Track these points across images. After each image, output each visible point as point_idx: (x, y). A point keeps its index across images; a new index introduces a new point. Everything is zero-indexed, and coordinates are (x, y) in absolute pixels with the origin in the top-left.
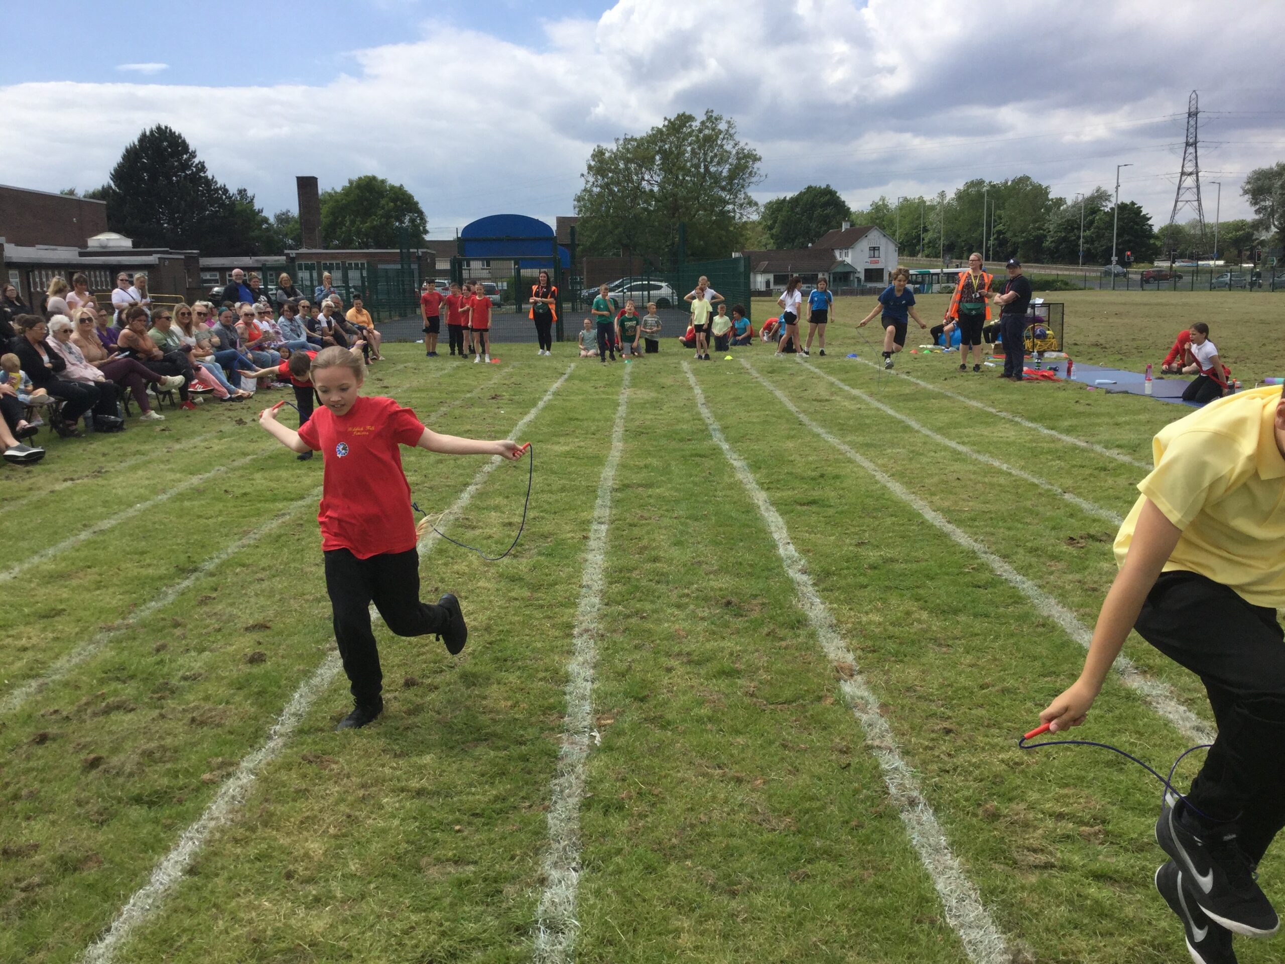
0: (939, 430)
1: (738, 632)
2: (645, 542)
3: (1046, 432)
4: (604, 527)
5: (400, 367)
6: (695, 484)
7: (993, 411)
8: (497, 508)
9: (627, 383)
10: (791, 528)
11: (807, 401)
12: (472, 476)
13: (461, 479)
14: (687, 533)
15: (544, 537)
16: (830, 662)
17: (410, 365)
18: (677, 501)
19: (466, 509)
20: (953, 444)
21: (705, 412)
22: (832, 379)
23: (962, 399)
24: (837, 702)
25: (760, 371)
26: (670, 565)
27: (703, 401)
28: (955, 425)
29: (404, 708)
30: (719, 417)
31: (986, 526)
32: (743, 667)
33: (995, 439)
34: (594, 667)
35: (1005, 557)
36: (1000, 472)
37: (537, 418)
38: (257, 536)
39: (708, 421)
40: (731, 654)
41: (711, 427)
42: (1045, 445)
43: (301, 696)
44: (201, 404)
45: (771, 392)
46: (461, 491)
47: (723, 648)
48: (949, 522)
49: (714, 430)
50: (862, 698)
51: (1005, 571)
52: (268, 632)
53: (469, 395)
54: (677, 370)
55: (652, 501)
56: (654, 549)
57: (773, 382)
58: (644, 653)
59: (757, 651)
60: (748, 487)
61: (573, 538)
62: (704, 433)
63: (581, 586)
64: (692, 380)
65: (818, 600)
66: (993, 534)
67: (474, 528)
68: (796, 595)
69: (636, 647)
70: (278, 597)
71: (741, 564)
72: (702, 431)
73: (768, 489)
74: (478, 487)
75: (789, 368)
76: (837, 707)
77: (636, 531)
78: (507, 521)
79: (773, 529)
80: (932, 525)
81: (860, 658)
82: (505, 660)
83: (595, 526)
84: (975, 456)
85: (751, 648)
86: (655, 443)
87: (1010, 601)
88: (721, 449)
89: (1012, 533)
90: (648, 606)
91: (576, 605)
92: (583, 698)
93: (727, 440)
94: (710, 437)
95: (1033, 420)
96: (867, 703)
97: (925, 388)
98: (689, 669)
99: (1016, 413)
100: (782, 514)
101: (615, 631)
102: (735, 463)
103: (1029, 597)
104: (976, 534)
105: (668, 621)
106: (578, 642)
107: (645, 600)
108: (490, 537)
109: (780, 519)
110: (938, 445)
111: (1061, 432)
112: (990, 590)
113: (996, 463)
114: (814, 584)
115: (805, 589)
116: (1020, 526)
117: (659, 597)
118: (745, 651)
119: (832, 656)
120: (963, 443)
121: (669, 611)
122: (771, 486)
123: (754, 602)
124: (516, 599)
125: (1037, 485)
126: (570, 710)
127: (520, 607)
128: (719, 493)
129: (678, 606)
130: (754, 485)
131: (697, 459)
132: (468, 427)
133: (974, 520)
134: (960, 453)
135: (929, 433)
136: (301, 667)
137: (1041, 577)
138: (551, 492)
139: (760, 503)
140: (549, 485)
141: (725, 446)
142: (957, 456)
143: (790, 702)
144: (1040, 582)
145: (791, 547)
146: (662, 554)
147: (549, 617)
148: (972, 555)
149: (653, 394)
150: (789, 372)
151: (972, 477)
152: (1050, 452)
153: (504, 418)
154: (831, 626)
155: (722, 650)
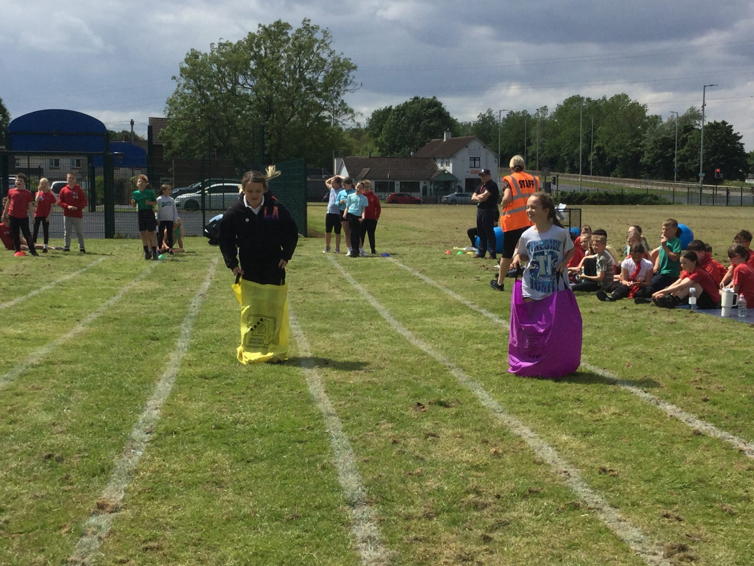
9: (143, 276)
10: (173, 396)
16: (99, 500)
18: (84, 375)
20: (402, 330)
21: (196, 302)
22: (347, 275)
23: (450, 293)
26: (22, 426)
27: (204, 292)
30: (204, 306)
33: (446, 327)
36: (417, 352)
39: (191, 310)
41: (188, 315)
42: (485, 331)
49: (191, 317)
51: (335, 429)
55: (60, 375)
60: (170, 363)
65: (140, 453)
68: (121, 450)
72: (178, 318)
73: (188, 365)
79: (153, 397)
80: (308, 394)
84: (411, 340)
88: (178, 333)
97: (425, 284)
100: (177, 385)
102: (180, 345)
103: (334, 449)
104: (340, 400)
109: (169, 389)
110: (388, 330)
113: (423, 346)
115: (135, 445)
119: (105, 495)
120: (412, 330)
122: (193, 363)
123: (77, 456)
125: (437, 363)
130: (177, 362)
131: (147, 341)
134: (400, 338)
135: (391, 321)
139: (165, 377)
141: (186, 331)
142: (394, 340)
145: (156, 412)
146: (24, 417)
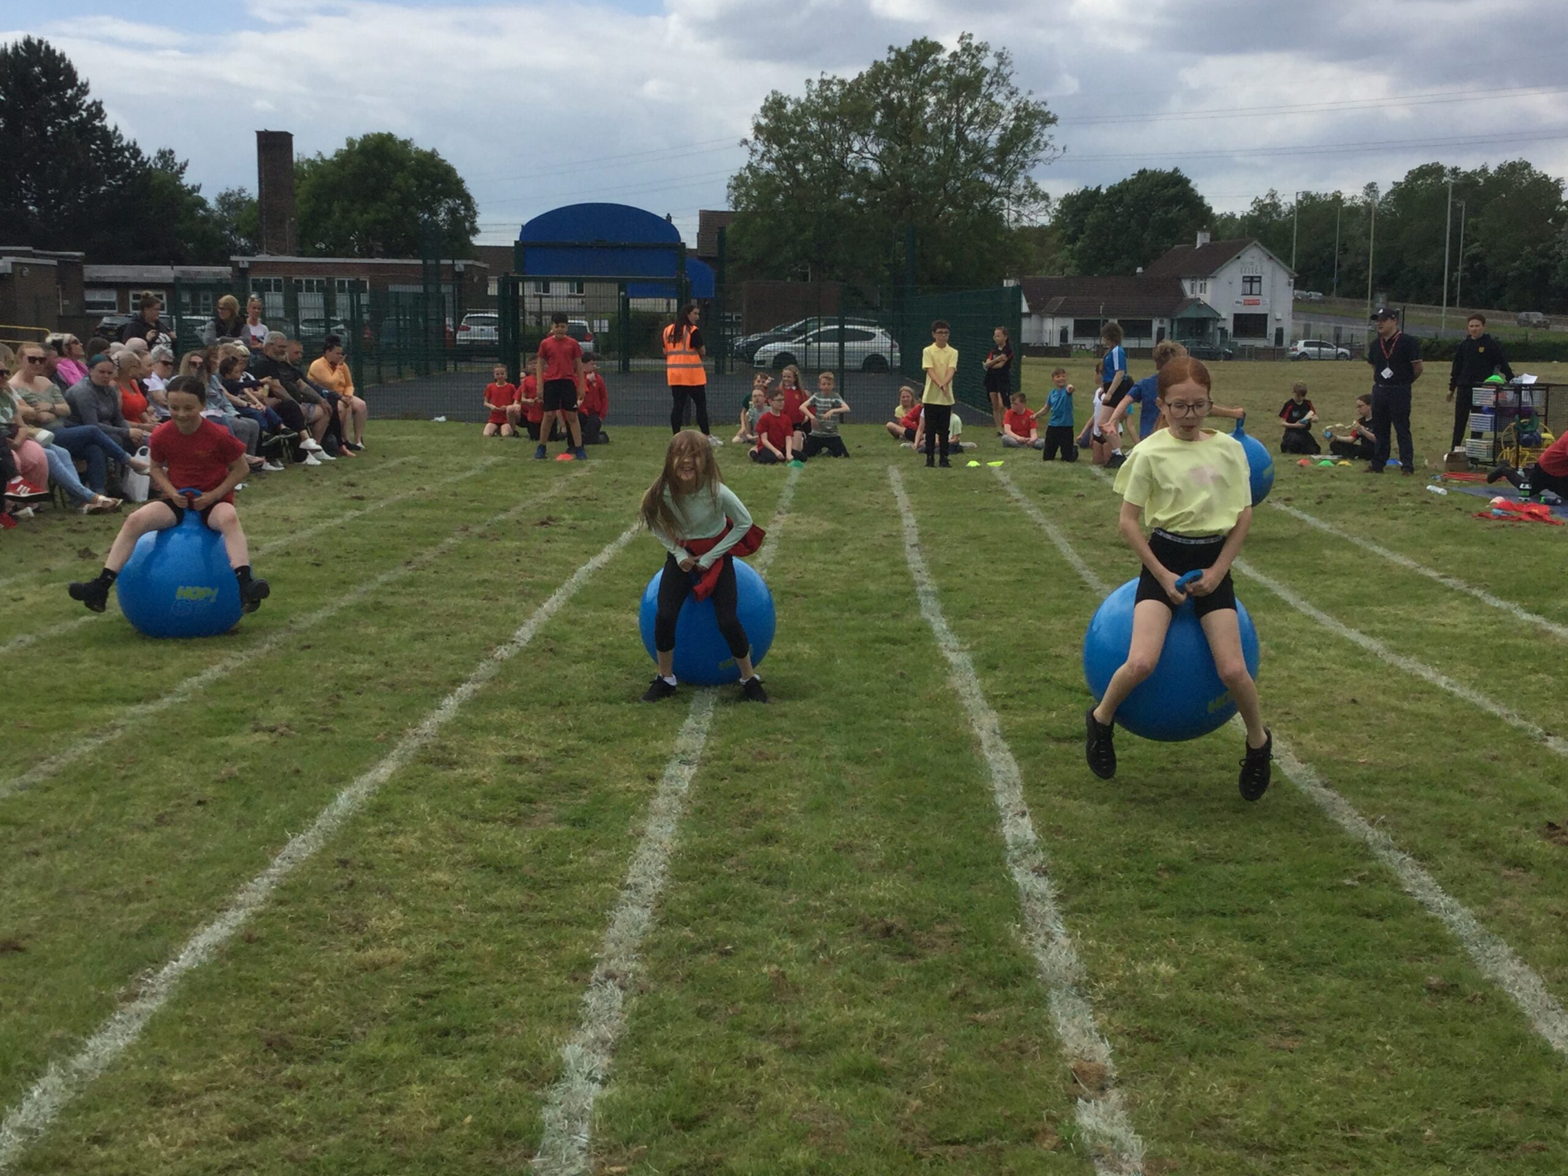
0: (1330, 607)
1: (896, 991)
2: (757, 804)
3: (1527, 617)
4: (688, 772)
5: (394, 463)
6: (870, 694)
7: (1432, 574)
8: (502, 729)
9: (787, 503)
10: (1031, 784)
11: (1098, 544)
12: (470, 667)
13: (450, 671)
14: (841, 787)
15: (576, 786)
16: (1063, 1059)
17: (411, 458)
18: (832, 727)
19: (444, 727)
20: (1353, 635)
21: (915, 561)
23: (1379, 550)
24: (1063, 1146)
25: (1025, 489)
26: (795, 849)
27: (915, 539)
28: (1359, 599)
29: (231, 1126)
30: (937, 570)
31: (1396, 795)
32: (895, 1062)
33: (1432, 629)
34: (613, 1052)
35: (1423, 857)
36: (1432, 690)
37: (613, 562)
38: (53, 768)
39: (917, 577)
40: (878, 1035)
41: (920, 589)
42: (1521, 642)
43: (44, 1092)
44: (29, 518)
45: (1039, 529)
46: (444, 694)
47: (864, 1021)
48: (1326, 786)
49: (926, 593)
50: (1113, 1139)
51: (1421, 886)
52: (20, 957)
53: (502, 517)
54: (880, 483)
55: (785, 724)
56: (773, 817)
57: (1046, 509)
58: (713, 1027)
59: (929, 1030)
60: (966, 703)
61: (628, 789)
62: (908, 597)
63: (624, 887)
64: (903, 502)
65: (1059, 929)
66: (1406, 812)
67: (452, 765)
68: (1019, 918)
69: (700, 1013)
70: (55, 890)
71: (927, 852)
72: (906, 595)
73: (1005, 707)
74: (478, 686)
75: (1078, 486)
76: (1064, 1155)
77: (745, 782)
78: (513, 753)
79: (998, 786)
80: (1294, 789)
81: (1122, 1052)
82: (446, 1033)
83: (672, 769)
84: (1390, 658)
85: (918, 1024)
86: (816, 614)
87: (1424, 946)
88: (930, 630)
89: (1443, 810)
90: (741, 930)
91: (604, 923)
92: (580, 1115)
93: (944, 613)
94: (918, 604)
95: (1502, 594)
96: (1121, 1148)
97: (1314, 530)
98: (791, 1065)
99: (1472, 582)
100: (1020, 756)
101: (668, 978)
102: (953, 658)
103: (1460, 941)
104: (1374, 809)
105: (770, 962)
106: (591, 998)
107: (738, 919)
108: (476, 783)
109: (1015, 768)
110: (1325, 635)
111: (1552, 619)
112: (1390, 923)
113: (1428, 674)
114: (1060, 899)
115: (1038, 908)
116: (1455, 796)
117: (762, 913)
118: (906, 1030)
119: (1070, 1047)
120: (1372, 634)
121: (776, 941)
122: (1010, 702)
123: (940, 929)
124: (496, 908)
125: (1500, 719)
126: (546, 1141)
127: (498, 925)
128: (911, 714)
129: (796, 934)
130: (979, 701)
131: (886, 646)
132: (486, 575)
133: (1375, 782)
134: (1363, 652)
135: (1313, 612)
136: (59, 1032)
137: (1486, 902)
138: (608, 701)
139: (983, 735)
140: (606, 687)
141: (939, 625)
142: (1356, 657)
143: (971, 1140)
144: (1484, 910)
145: (1026, 821)
146: (784, 827)
147: (551, 946)
148: (1364, 852)
149: (828, 526)
150: (1075, 492)
151: (1381, 698)
152: (1528, 655)
153: (554, 561)
154: (1076, 984)
155: (860, 1025)
